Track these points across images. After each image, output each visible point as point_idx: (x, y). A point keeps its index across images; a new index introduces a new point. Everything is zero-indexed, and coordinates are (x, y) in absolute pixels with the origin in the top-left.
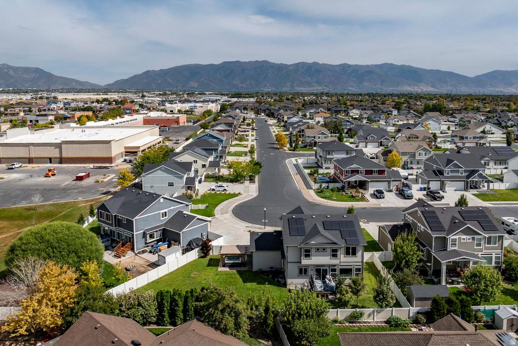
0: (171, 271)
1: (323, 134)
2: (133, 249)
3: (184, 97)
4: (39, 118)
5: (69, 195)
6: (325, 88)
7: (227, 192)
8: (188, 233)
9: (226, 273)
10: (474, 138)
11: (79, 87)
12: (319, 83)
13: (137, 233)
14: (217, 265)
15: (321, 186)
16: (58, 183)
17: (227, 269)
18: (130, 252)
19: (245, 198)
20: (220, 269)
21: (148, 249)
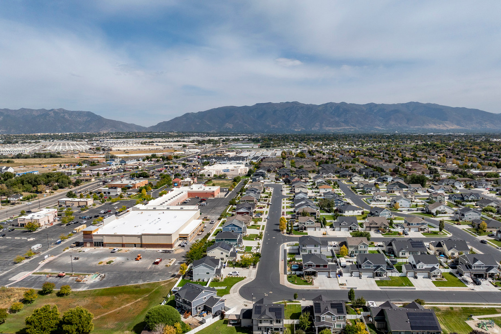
0: (208, 325)
1: (310, 221)
2: (191, 315)
3: (220, 145)
4: (110, 190)
5: (153, 277)
6: (352, 127)
7: (238, 276)
8: (215, 308)
9: (230, 327)
10: (418, 224)
11: (126, 130)
12: (346, 122)
13: (193, 308)
14: (227, 324)
15: (291, 273)
16: (145, 266)
17: (231, 326)
18: (190, 316)
19: (247, 281)
20: (229, 325)
21: (198, 314)
